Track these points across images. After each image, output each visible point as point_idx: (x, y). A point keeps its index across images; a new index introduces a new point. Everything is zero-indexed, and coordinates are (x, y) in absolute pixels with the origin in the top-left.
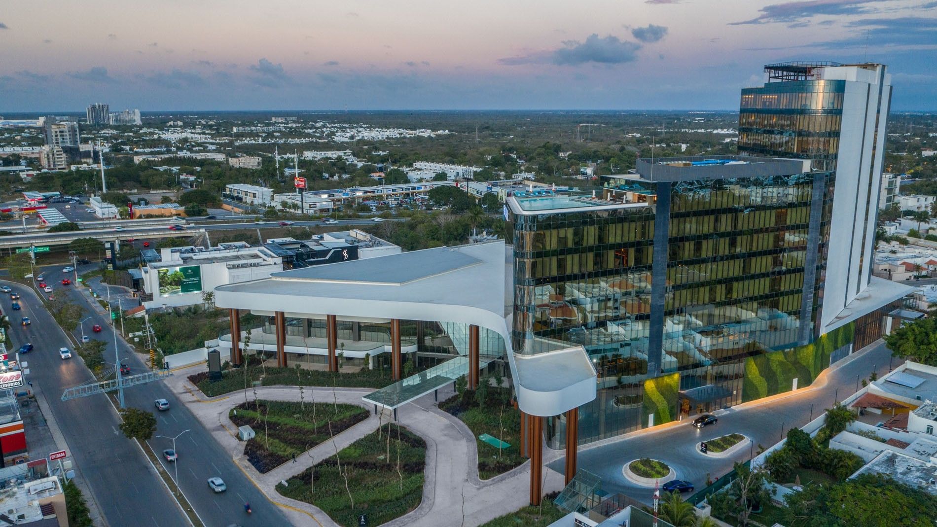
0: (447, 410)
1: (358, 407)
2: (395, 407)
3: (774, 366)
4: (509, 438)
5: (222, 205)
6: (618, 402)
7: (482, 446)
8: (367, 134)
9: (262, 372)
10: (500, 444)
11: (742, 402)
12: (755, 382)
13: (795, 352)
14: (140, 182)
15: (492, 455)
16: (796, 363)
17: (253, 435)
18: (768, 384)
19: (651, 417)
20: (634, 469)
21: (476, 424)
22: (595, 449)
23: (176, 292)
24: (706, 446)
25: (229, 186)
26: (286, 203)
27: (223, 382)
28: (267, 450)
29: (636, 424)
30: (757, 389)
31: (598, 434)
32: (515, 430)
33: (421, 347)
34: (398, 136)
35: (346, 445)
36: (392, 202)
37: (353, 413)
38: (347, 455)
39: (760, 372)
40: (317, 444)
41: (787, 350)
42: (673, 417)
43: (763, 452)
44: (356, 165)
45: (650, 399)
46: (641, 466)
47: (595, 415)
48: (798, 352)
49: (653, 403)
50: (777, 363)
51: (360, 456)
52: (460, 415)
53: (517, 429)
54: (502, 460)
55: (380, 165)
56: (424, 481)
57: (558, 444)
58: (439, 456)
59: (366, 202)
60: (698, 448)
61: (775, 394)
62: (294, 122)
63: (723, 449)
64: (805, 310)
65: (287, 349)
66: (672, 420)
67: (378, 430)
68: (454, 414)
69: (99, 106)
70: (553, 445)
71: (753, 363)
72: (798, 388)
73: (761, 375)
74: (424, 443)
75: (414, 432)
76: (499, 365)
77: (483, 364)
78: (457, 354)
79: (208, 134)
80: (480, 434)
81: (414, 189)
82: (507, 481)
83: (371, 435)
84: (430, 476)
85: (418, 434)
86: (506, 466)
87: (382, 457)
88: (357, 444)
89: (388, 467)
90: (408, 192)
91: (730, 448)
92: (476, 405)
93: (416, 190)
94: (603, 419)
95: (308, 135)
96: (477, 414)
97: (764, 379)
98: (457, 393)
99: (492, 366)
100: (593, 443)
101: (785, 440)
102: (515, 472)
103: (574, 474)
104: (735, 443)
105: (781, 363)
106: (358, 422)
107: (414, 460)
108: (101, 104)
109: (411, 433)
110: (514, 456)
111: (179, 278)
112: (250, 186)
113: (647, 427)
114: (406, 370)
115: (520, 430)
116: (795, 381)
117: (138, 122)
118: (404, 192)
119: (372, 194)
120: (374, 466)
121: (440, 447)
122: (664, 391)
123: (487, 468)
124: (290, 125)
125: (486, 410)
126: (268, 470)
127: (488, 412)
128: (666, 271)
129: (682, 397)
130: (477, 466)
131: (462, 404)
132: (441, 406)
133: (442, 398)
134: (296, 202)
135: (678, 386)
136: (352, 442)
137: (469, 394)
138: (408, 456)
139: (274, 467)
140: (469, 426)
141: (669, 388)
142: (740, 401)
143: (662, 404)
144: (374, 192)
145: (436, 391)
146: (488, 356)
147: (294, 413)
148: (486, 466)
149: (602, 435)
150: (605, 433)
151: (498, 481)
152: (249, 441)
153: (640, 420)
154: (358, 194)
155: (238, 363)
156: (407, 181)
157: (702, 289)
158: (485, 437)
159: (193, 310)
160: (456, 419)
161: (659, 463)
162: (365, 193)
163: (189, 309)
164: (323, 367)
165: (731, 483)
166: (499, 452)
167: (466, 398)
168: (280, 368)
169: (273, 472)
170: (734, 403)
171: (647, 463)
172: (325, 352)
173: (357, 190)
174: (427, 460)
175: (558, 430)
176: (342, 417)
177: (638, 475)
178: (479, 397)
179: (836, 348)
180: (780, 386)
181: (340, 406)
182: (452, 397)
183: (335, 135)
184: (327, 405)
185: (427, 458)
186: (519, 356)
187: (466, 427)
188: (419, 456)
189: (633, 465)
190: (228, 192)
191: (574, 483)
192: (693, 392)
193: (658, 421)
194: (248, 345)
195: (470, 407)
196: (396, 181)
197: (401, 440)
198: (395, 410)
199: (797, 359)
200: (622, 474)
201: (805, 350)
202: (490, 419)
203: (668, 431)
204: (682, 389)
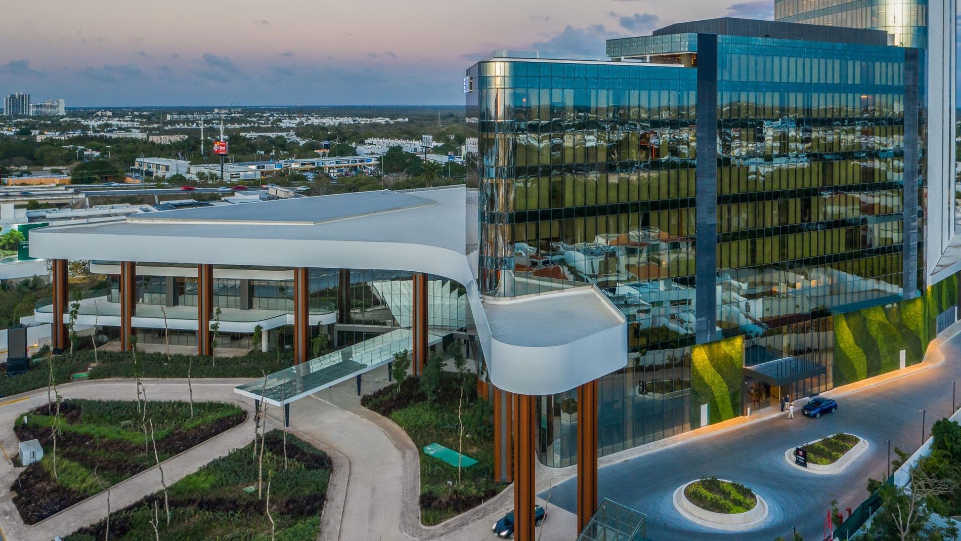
0: (375, 408)
1: (231, 407)
2: (286, 402)
3: (874, 330)
4: (475, 450)
5: (125, 179)
6: (644, 389)
7: (428, 462)
8: (315, 121)
9: (93, 360)
10: (459, 460)
11: (835, 386)
12: (848, 354)
13: (899, 308)
14: (34, 159)
15: (445, 479)
16: (902, 326)
17: (40, 455)
18: (868, 359)
19: (704, 409)
20: (694, 497)
21: (420, 428)
22: (620, 464)
23: (11, 260)
24: (804, 455)
25: (138, 160)
26: (204, 174)
27: (29, 375)
28: (55, 481)
29: (683, 423)
30: (853, 366)
31: (623, 439)
32: (485, 437)
33: (344, 318)
34: (352, 122)
35: (194, 469)
36: (334, 174)
37: (219, 415)
38: (191, 487)
39: (855, 339)
40: (144, 468)
41: (889, 306)
42: (738, 410)
43: (904, 460)
44: (298, 143)
45: (701, 379)
46: (704, 492)
47: (617, 406)
48: (902, 310)
49: (707, 386)
50: (877, 325)
51: (213, 487)
52: (395, 414)
53: (488, 435)
54: (462, 487)
55: (326, 142)
56: (319, 531)
57: (557, 458)
58: (351, 484)
59: (304, 174)
60: (789, 458)
61: (876, 374)
62: (238, 113)
63: (833, 459)
64: (909, 246)
65: (136, 322)
66: (736, 415)
67: (254, 441)
68: (386, 413)
69: (19, 96)
70: (549, 460)
71: (844, 324)
72: (907, 365)
73: (856, 343)
74: (330, 461)
75: (315, 444)
76: (459, 340)
77: (434, 338)
78: (396, 326)
79: (137, 121)
80: (426, 444)
81: (362, 161)
82: (471, 525)
83: (241, 450)
84: (332, 521)
85: (322, 447)
86: (468, 498)
87: (252, 488)
88: (215, 466)
89: (256, 507)
90: (355, 164)
91: (843, 458)
92: (422, 397)
93: (365, 163)
94: (629, 413)
95: (250, 122)
96: (423, 413)
97: (860, 351)
98: (395, 381)
99: (448, 340)
100: (615, 454)
101: (930, 441)
102: (485, 509)
103: (594, 510)
104: (847, 449)
105: (882, 326)
106: (223, 430)
107: (307, 492)
108: (21, 94)
109: (309, 445)
110: (483, 480)
111: (17, 240)
112: (164, 159)
113: (699, 426)
114: (316, 349)
115: (493, 436)
116: (903, 354)
117: (62, 112)
118: (350, 164)
119: (311, 166)
120: (234, 505)
121: (355, 469)
122: (722, 365)
123: (434, 504)
124: (233, 115)
125: (437, 405)
126: (41, 518)
127: (441, 408)
128: (716, 171)
129: (749, 376)
130: (418, 500)
131: (399, 397)
132: (365, 401)
133: (369, 389)
134: (215, 172)
135: (741, 357)
136: (206, 462)
137: (412, 383)
138: (297, 484)
139: (53, 512)
140: (408, 431)
141: (729, 359)
142: (831, 385)
143: (719, 387)
144: (314, 164)
145: (359, 377)
146: (442, 328)
147: (122, 418)
148: (435, 499)
149: (629, 442)
150: (634, 438)
151: (455, 528)
152: (30, 465)
153: (687, 417)
154: (293, 166)
155: (60, 346)
156: (355, 154)
157: (768, 204)
158: (433, 450)
159: (31, 284)
160: (388, 422)
161: (733, 485)
162: (303, 164)
163: (26, 283)
164: (190, 349)
165: (871, 517)
166: (456, 472)
167: (406, 389)
168: (122, 352)
169: (49, 522)
170: (823, 388)
171: (713, 485)
172: (194, 325)
173: (293, 162)
174: (330, 493)
175: (556, 431)
176: (198, 422)
177: (704, 508)
178: (427, 388)
179: (941, 310)
180: (883, 362)
181: (200, 406)
182: (385, 388)
183: (281, 122)
184: (180, 404)
185: (330, 487)
186: (490, 300)
187: (404, 434)
188: (317, 484)
189: (691, 490)
190: (136, 167)
191: (595, 526)
192: (765, 367)
193: (715, 417)
194: (75, 317)
195: (412, 402)
196: (342, 154)
197: (289, 456)
198: (287, 406)
199: (901, 320)
200: (674, 508)
201: (911, 306)
202: (443, 419)
203: (733, 433)
204: (747, 363)
